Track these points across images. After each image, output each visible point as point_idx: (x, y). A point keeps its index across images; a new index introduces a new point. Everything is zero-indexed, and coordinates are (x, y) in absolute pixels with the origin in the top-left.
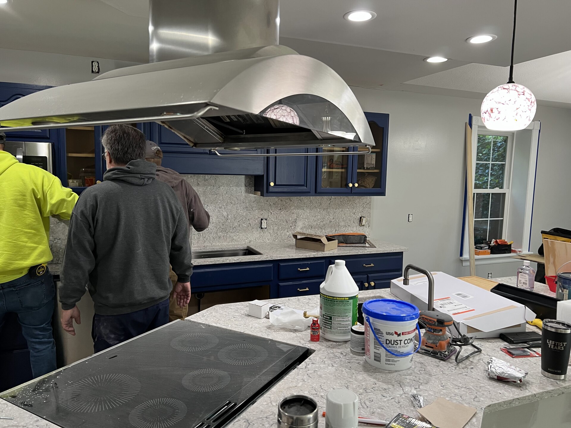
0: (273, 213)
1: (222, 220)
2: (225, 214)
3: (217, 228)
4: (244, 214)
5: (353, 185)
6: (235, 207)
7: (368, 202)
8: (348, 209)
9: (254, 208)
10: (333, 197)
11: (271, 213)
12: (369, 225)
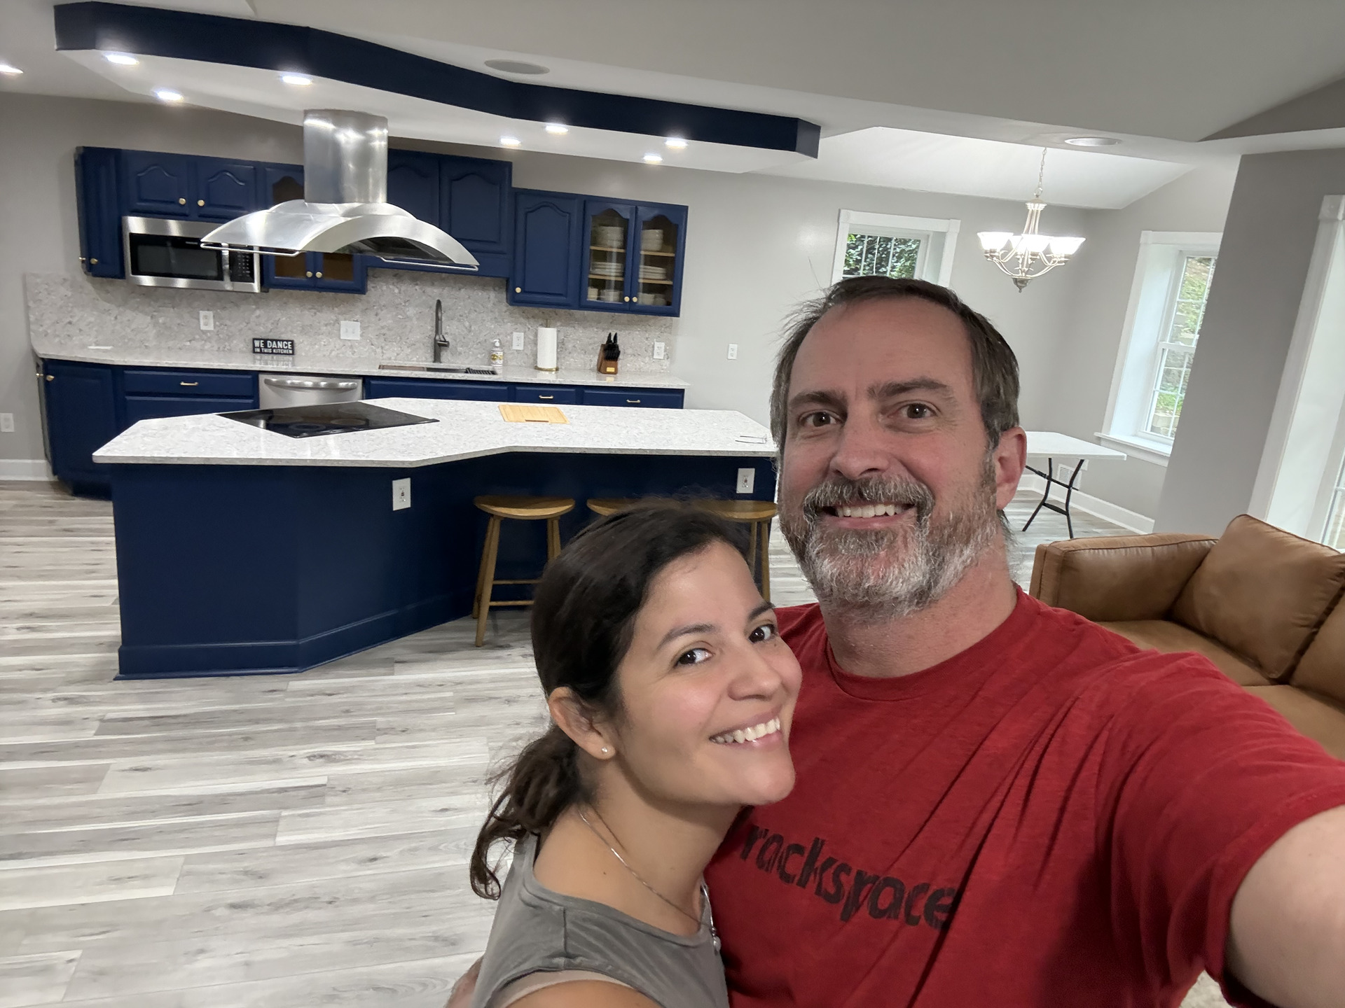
0: (531, 328)
1: (463, 331)
2: (467, 324)
3: (456, 341)
4: (493, 326)
5: (631, 300)
6: (480, 316)
7: (668, 325)
8: (637, 332)
9: (505, 321)
10: (616, 314)
11: (529, 328)
12: (669, 355)
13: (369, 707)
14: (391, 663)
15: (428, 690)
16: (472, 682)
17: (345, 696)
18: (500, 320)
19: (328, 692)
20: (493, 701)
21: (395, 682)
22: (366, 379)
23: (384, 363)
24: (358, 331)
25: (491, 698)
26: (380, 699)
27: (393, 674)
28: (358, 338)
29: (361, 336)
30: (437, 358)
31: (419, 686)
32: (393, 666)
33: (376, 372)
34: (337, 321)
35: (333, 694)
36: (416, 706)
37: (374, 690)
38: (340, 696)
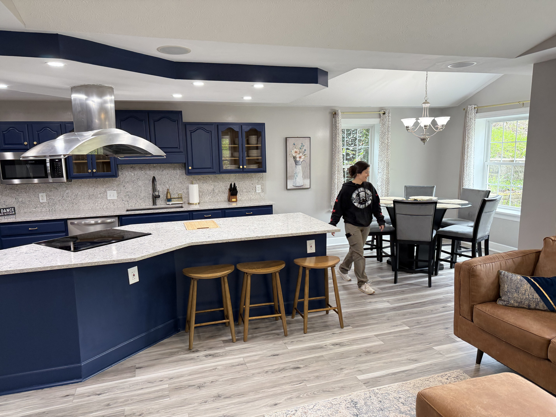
4: (180, 186)
5: (243, 167)
6: (174, 182)
7: (261, 177)
8: (248, 182)
9: (186, 183)
10: (237, 174)
12: (263, 190)
13: (121, 400)
14: (134, 370)
15: (154, 384)
16: (178, 377)
17: (107, 394)
18: (183, 183)
19: (98, 393)
20: (191, 388)
21: (136, 381)
22: (120, 217)
23: (129, 208)
24: (116, 195)
25: (190, 386)
26: (127, 394)
27: (135, 376)
28: (116, 198)
29: (117, 197)
30: (154, 203)
31: (149, 382)
32: (135, 371)
33: (125, 213)
34: (105, 191)
35: (101, 394)
36: (147, 396)
37: (124, 388)
38: (105, 395)
